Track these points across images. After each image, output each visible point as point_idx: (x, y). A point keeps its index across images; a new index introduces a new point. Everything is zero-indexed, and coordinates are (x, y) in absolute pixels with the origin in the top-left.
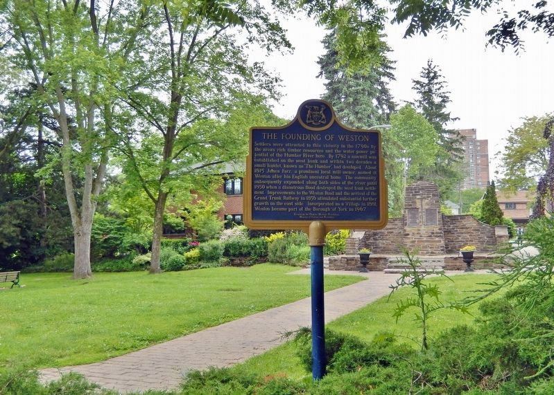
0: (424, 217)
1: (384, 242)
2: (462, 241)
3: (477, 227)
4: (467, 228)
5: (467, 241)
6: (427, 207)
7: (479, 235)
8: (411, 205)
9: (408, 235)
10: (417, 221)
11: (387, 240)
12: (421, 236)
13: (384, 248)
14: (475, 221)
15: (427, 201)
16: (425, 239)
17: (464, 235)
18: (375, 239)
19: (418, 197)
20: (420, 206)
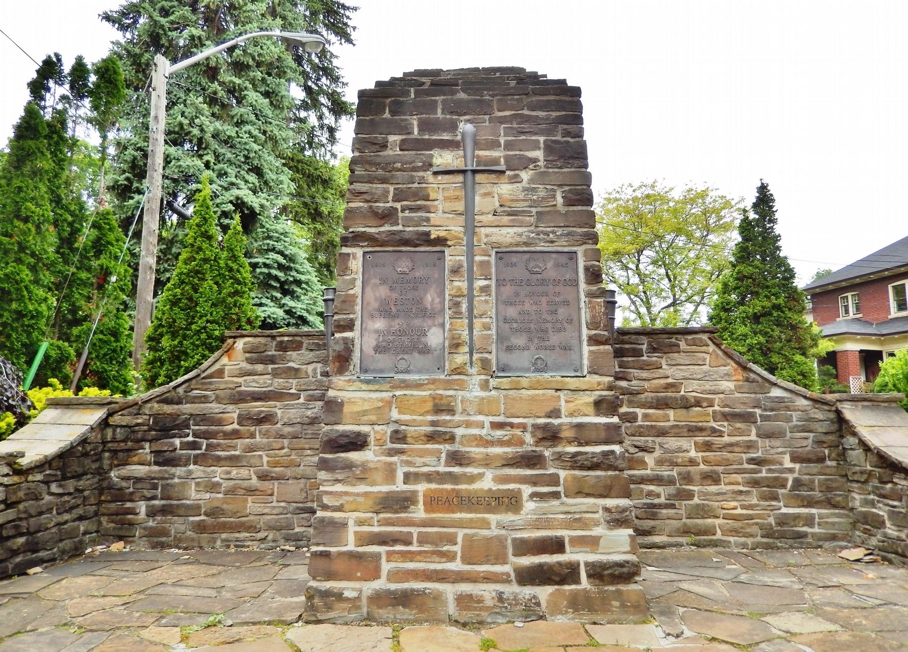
0: (486, 305)
1: (218, 473)
2: (657, 480)
3: (742, 400)
4: (686, 404)
5: (687, 478)
6: (508, 235)
7: (750, 446)
8: (388, 216)
9: (357, 443)
10: (435, 338)
11: (234, 461)
12: (456, 458)
13: (213, 512)
14: (731, 366)
15: (505, 189)
16: (487, 482)
17: (672, 442)
18: (165, 459)
19: (444, 159)
20: (456, 228)
